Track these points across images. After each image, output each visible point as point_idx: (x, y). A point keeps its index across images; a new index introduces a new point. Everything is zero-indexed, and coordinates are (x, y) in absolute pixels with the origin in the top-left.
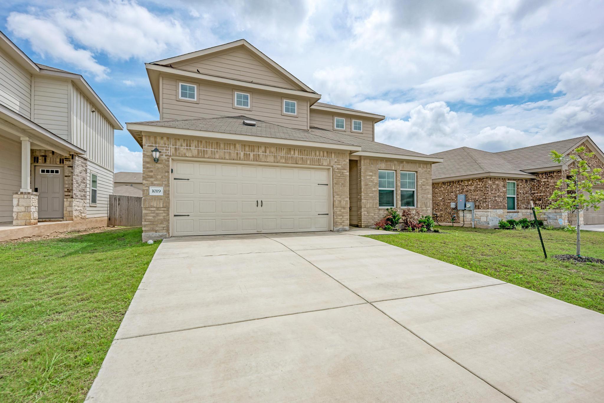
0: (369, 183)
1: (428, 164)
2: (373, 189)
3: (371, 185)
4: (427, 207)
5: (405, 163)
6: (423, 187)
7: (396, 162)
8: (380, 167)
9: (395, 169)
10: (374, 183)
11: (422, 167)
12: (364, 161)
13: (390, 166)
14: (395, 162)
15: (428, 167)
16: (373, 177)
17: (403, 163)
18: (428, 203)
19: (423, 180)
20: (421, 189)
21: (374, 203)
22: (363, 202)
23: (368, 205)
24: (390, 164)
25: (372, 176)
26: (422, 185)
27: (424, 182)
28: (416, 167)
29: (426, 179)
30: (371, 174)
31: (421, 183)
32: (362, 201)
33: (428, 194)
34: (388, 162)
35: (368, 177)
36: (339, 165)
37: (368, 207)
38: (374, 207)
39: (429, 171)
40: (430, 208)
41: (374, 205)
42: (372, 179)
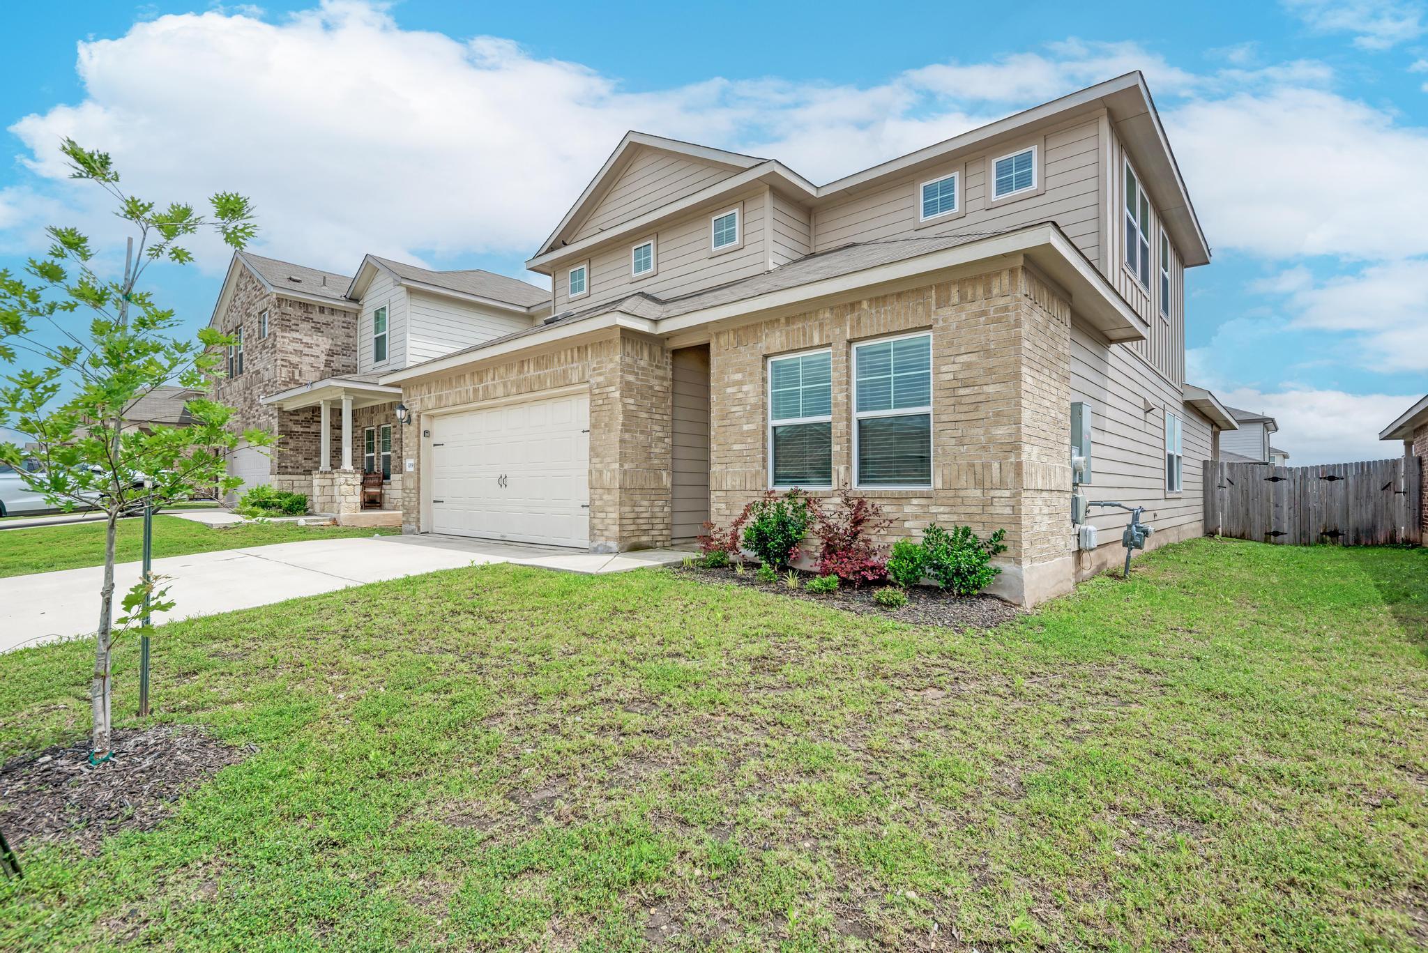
0: (734, 409)
1: (998, 274)
2: (745, 428)
3: (737, 414)
4: (987, 485)
5: (865, 305)
6: (962, 392)
7: (827, 315)
8: (768, 348)
9: (821, 339)
10: (748, 407)
11: (955, 299)
12: (718, 342)
13: (804, 335)
14: (821, 316)
15: (995, 291)
16: (745, 388)
17: (857, 307)
18: (996, 465)
19: (965, 358)
20: (951, 400)
21: (749, 475)
22: (715, 472)
23: (729, 483)
24: (804, 327)
25: (740, 383)
26: (955, 384)
27: (968, 366)
28: (920, 309)
29: (986, 352)
30: (738, 376)
31: (950, 376)
32: (713, 468)
33: (997, 424)
34: (793, 324)
35: (729, 390)
36: (600, 374)
37: (729, 487)
38: (748, 487)
39: (1006, 309)
40: (1007, 493)
41: (748, 480)
42: (740, 395)
